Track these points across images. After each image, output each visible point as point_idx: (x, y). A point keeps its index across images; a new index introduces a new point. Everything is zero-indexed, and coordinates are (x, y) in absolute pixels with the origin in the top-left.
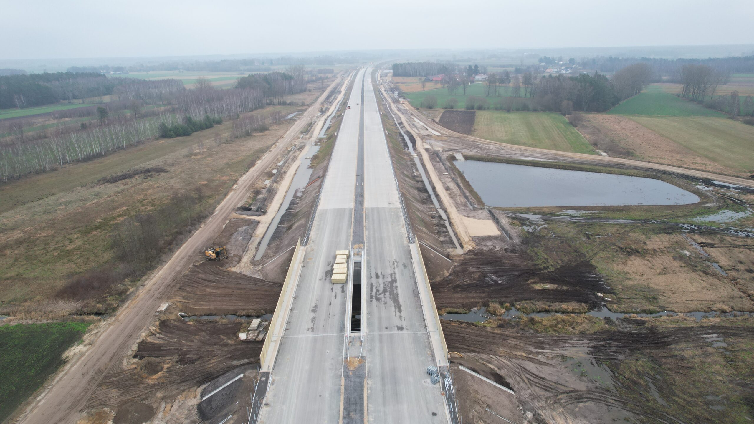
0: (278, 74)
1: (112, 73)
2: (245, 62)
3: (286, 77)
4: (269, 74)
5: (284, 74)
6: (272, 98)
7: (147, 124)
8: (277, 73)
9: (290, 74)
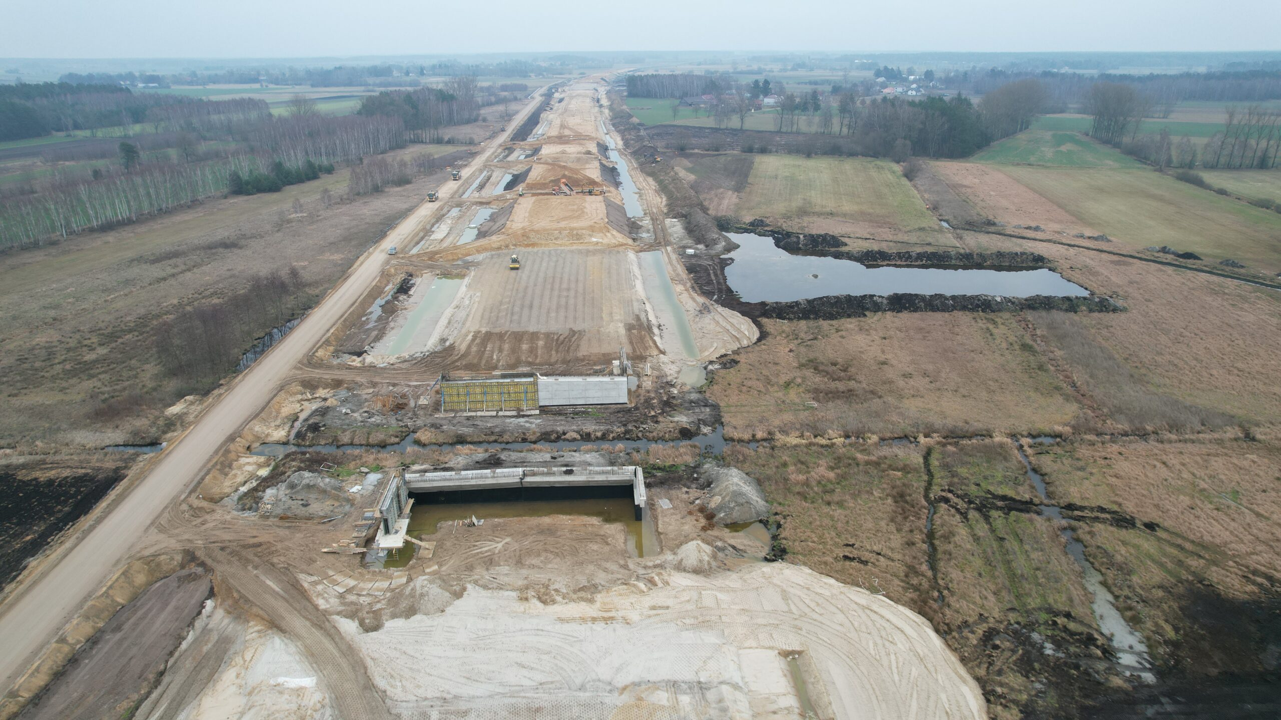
0: (430, 90)
1: (141, 85)
2: (376, 71)
3: (444, 97)
4: (415, 92)
5: (441, 91)
6: (420, 131)
7: (208, 172)
8: (428, 89)
9: (452, 92)
